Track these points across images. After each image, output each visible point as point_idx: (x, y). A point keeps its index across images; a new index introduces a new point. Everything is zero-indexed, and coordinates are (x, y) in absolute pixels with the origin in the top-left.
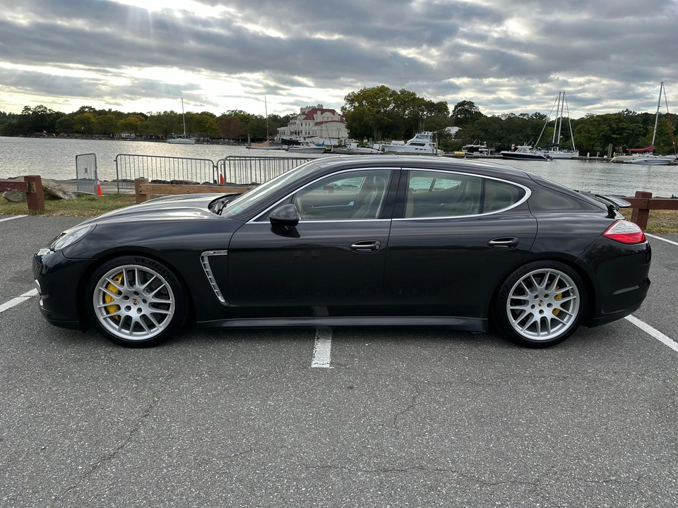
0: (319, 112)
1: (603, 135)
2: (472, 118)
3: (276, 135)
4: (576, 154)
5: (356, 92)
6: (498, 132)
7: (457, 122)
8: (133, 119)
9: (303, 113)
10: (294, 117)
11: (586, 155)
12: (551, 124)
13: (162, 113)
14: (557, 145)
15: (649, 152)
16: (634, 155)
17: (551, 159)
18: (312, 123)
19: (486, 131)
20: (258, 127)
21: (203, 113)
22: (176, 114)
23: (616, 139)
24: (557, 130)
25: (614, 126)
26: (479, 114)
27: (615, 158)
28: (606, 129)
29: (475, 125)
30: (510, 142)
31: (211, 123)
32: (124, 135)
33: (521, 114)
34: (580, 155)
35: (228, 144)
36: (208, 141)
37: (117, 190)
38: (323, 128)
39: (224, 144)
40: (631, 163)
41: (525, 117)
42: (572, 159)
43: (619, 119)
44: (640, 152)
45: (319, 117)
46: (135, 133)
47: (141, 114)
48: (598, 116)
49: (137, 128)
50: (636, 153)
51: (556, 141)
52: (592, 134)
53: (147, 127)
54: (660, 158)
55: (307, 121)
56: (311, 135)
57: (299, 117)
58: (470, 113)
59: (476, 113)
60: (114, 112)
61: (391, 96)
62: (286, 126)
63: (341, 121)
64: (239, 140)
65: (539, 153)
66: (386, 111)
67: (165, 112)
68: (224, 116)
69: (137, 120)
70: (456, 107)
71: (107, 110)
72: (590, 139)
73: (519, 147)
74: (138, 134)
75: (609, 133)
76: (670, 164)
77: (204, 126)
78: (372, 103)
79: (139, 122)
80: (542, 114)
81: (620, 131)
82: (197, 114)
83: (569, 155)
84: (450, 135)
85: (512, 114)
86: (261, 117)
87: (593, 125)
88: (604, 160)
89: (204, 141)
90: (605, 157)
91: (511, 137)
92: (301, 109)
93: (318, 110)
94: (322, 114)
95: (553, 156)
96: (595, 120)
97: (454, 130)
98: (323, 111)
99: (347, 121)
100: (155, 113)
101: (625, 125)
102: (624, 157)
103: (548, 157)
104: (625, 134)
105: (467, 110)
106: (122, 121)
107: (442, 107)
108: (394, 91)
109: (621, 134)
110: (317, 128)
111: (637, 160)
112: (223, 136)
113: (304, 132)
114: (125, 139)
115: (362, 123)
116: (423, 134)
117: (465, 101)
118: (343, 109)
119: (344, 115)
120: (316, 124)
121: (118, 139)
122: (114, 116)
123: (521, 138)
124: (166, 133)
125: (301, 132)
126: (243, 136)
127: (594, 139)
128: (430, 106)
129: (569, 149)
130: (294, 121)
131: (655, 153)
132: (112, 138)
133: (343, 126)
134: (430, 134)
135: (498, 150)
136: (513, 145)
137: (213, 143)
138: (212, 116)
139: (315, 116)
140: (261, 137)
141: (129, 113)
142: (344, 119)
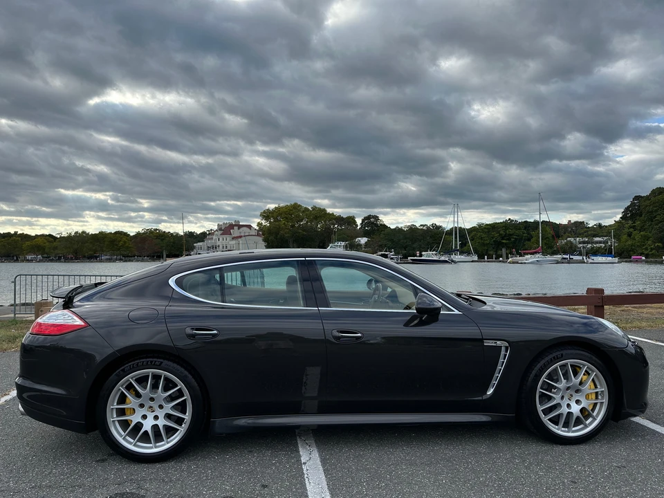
0: (236, 228)
1: (494, 241)
2: (378, 230)
3: (193, 250)
4: (476, 258)
5: (271, 209)
6: (402, 241)
7: (365, 234)
8: (39, 240)
9: (220, 229)
10: (211, 233)
11: (484, 258)
12: (450, 232)
13: (73, 234)
14: (458, 250)
15: (539, 253)
16: (527, 256)
17: (455, 262)
18: (229, 237)
19: (392, 241)
20: (174, 243)
21: (116, 233)
22: (88, 234)
23: (506, 244)
24: (456, 238)
25: (502, 232)
26: (384, 226)
27: (510, 259)
28: (496, 235)
29: (382, 236)
30: (414, 249)
31: (125, 242)
32: (29, 257)
33: (421, 225)
34: (479, 257)
35: (143, 261)
36: (121, 260)
37: (13, 315)
38: (241, 242)
39: (138, 261)
40: (525, 263)
41: (425, 228)
42: (472, 261)
43: (506, 227)
44: (531, 254)
45: (235, 232)
46: (42, 255)
47: (50, 236)
48: (487, 225)
49: (44, 249)
50: (527, 254)
51: (456, 247)
52: (484, 240)
53: (55, 248)
54: (549, 258)
55: (225, 236)
56: (229, 248)
57: (217, 232)
58: (376, 225)
59: (381, 225)
60: (20, 234)
61: (303, 212)
62: (203, 241)
63: (258, 235)
64: (153, 257)
65: (443, 258)
66: (300, 225)
67: (76, 233)
68: (138, 234)
69: (45, 241)
70: (363, 220)
71: (13, 232)
72: (484, 245)
73: (423, 253)
74: (45, 256)
75: (499, 239)
76: (558, 262)
77: (117, 245)
78: (287, 218)
79: (47, 244)
80: (438, 224)
81: (509, 237)
82: (111, 233)
83: (469, 258)
84: (360, 245)
85: (413, 225)
86: (177, 234)
87: (483, 232)
88: (500, 261)
89: (116, 260)
90: (501, 259)
91: (414, 246)
92: (218, 225)
93: (236, 225)
94: (239, 229)
95: (457, 260)
96: (485, 228)
97: (363, 240)
98: (240, 227)
99: (263, 234)
100: (65, 234)
101: (511, 232)
102: (518, 258)
103: (453, 261)
104: (513, 239)
105: (373, 223)
106: (28, 243)
107: (350, 221)
108: (306, 208)
109: (509, 239)
110: (234, 242)
111: (530, 261)
112: (136, 253)
113: (221, 247)
114: (31, 261)
115: (279, 236)
116: (336, 244)
117: (370, 215)
118: (259, 224)
119: (261, 229)
120: (233, 238)
121: (23, 261)
122: (20, 239)
123: (423, 246)
124: (76, 253)
125: (219, 246)
126: (158, 252)
127: (487, 244)
128: (339, 220)
129: (469, 253)
130: (211, 237)
131: (544, 253)
132: (17, 261)
133: (260, 239)
134: (343, 243)
135: (405, 257)
136: (418, 252)
137: (126, 261)
138: (126, 234)
139: (231, 231)
140: (177, 253)
141: (36, 235)
142: (261, 233)
